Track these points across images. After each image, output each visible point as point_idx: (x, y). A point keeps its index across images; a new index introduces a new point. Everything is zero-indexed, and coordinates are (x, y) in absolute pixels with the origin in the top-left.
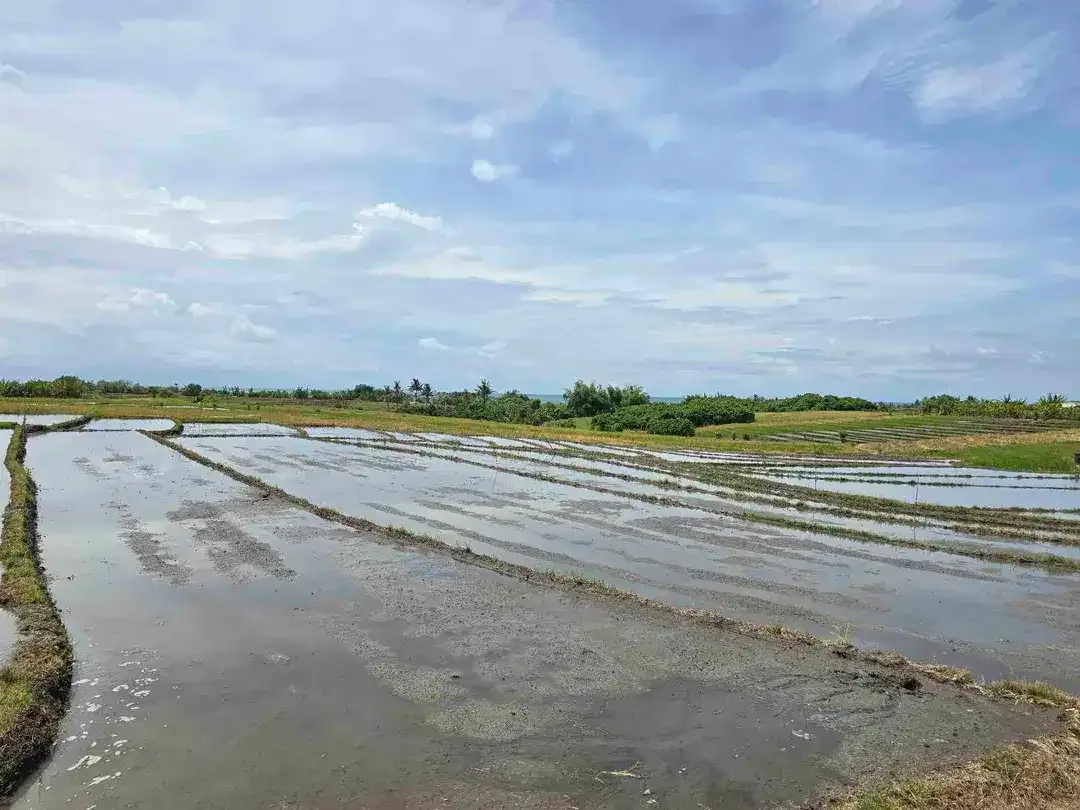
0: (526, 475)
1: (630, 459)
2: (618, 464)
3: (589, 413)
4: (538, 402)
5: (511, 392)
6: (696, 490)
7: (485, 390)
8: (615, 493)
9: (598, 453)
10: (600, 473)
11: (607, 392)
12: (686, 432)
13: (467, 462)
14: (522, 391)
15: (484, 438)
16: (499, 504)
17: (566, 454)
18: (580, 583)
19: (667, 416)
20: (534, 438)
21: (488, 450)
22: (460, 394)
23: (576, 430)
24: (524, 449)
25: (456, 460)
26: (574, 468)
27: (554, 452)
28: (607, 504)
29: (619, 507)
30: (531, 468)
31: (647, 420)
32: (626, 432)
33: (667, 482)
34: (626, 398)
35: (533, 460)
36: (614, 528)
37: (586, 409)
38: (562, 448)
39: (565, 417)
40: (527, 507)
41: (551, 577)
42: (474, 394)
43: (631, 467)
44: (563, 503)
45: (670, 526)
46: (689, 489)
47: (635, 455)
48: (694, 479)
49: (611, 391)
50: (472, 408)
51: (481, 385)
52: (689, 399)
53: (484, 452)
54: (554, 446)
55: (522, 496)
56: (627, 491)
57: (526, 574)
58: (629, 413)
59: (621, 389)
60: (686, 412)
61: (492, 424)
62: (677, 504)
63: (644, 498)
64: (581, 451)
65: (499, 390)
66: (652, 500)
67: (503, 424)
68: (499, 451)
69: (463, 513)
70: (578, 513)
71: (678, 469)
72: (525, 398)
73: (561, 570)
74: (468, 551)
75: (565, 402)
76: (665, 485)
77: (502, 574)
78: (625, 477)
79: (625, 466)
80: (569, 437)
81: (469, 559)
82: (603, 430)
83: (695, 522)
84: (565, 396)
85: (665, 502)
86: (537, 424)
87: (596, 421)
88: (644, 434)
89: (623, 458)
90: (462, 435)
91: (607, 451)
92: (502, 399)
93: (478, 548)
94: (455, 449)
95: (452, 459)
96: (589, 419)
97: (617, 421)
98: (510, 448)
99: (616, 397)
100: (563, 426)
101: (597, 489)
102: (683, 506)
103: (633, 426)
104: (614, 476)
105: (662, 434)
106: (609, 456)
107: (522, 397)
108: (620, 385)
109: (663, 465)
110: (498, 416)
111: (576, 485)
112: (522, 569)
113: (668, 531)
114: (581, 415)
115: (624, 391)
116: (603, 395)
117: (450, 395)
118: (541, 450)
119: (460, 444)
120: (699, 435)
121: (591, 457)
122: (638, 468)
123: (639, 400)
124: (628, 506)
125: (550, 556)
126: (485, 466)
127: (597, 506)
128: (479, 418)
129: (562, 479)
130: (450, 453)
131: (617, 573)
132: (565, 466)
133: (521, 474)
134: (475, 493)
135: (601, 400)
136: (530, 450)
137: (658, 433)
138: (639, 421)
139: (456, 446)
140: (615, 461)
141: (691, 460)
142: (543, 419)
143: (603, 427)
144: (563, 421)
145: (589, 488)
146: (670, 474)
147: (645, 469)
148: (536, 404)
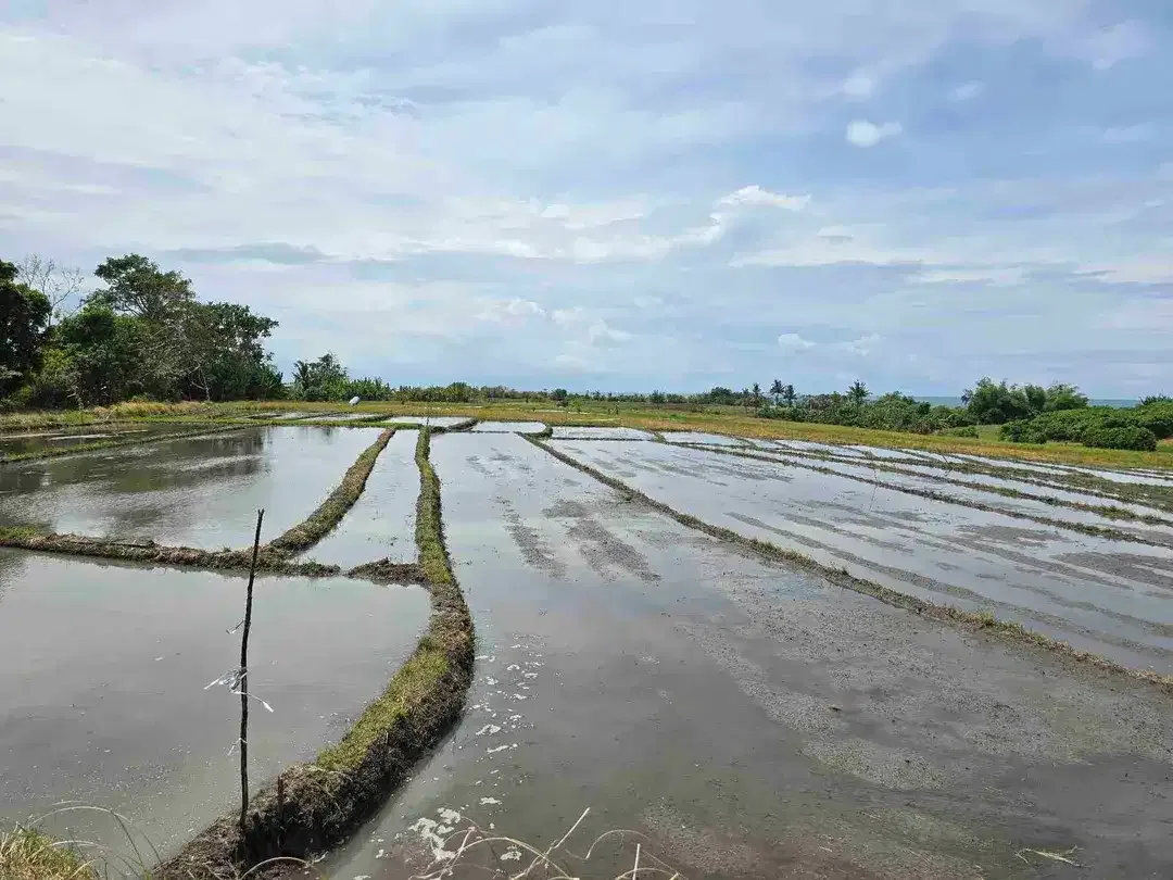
0: (913, 492)
1: (1057, 478)
2: (1039, 484)
3: (996, 419)
4: (928, 406)
5: (891, 392)
6: (1159, 521)
7: (859, 392)
8: (1037, 520)
9: (1008, 470)
10: (1013, 494)
11: (1025, 394)
12: (1144, 444)
13: (839, 474)
14: (906, 393)
15: (857, 447)
16: (880, 524)
17: (965, 469)
18: (989, 624)
19: (1113, 424)
20: (921, 448)
21: (862, 461)
22: (827, 397)
23: (980, 440)
24: (910, 462)
25: (826, 471)
26: (977, 486)
27: (949, 467)
28: (1027, 534)
29: (1044, 536)
30: (920, 485)
31: (1083, 429)
32: (1050, 444)
33: (1113, 510)
34: (1052, 400)
35: (921, 475)
36: (1034, 562)
37: (994, 415)
38: (960, 461)
39: (962, 423)
40: (915, 529)
41: (951, 613)
42: (845, 397)
43: (1059, 488)
44: (962, 528)
45: (1121, 565)
46: (1149, 520)
47: (1065, 473)
48: (1156, 506)
49: (1030, 391)
50: (842, 412)
51: (854, 386)
52: (1149, 402)
53: (859, 464)
54: (950, 459)
55: (908, 516)
56: (1055, 518)
57: (919, 608)
58: (1055, 420)
59: (1045, 389)
60: (1145, 419)
61: (869, 431)
62: (1129, 538)
63: (1079, 528)
64: (986, 466)
65: (876, 391)
66: (1091, 531)
67: (879, 432)
68: (878, 463)
69: (835, 530)
70: (986, 541)
71: (1130, 493)
72: (910, 401)
73: (965, 606)
74: (845, 573)
75: (965, 406)
76: (1112, 513)
77: (887, 603)
78: (1050, 501)
79: (1049, 486)
80: (969, 448)
81: (847, 583)
82: (1016, 440)
83: (1156, 562)
84: (964, 398)
85: (1111, 535)
86: (926, 432)
87: (1006, 430)
88: (1079, 447)
89: (1047, 476)
90: (832, 444)
91: (1022, 467)
92: (880, 403)
93: (857, 572)
94: (824, 459)
95: (820, 470)
96: (997, 428)
97: (1038, 429)
98: (891, 460)
99: (1036, 399)
100: (961, 435)
101: (1009, 514)
102: (1139, 541)
103: (1061, 437)
104: (1034, 498)
105: (1106, 447)
106: (1026, 473)
107: (905, 399)
108: (1044, 383)
109: (1107, 487)
110: (876, 423)
111: (982, 507)
112: (912, 600)
113: (1118, 572)
114: (983, 422)
115: (1050, 391)
116: (1018, 397)
117: (818, 398)
118: (931, 464)
119: (829, 454)
120: (1165, 450)
121: (1001, 473)
122: (1068, 490)
123: (1070, 402)
124: (1056, 537)
125: (948, 589)
126: (861, 480)
127: (1010, 535)
128: (850, 425)
129: (961, 499)
130: (818, 463)
131: (1039, 617)
132: (968, 485)
133: (906, 491)
134: (850, 509)
135: (1015, 402)
136: (917, 463)
137: (1099, 445)
138: (1070, 430)
139: (824, 455)
140: (1036, 480)
141: (1151, 482)
142: (933, 427)
143: (1017, 436)
144: (961, 429)
145: (999, 511)
146: (1118, 499)
147: (1080, 492)
148: (924, 409)
